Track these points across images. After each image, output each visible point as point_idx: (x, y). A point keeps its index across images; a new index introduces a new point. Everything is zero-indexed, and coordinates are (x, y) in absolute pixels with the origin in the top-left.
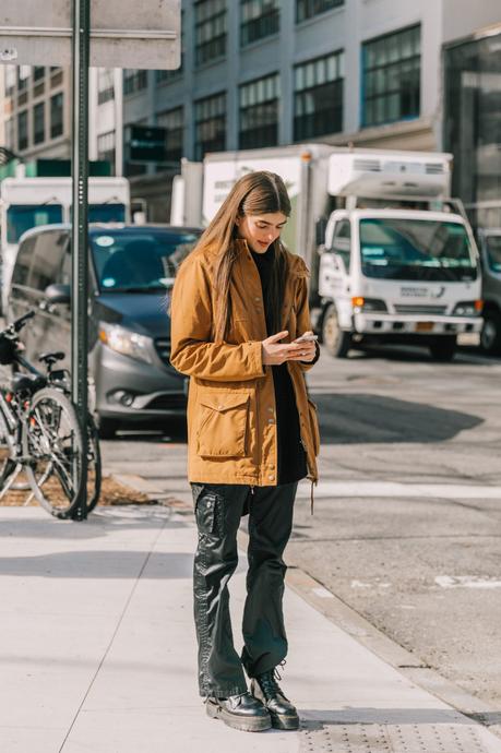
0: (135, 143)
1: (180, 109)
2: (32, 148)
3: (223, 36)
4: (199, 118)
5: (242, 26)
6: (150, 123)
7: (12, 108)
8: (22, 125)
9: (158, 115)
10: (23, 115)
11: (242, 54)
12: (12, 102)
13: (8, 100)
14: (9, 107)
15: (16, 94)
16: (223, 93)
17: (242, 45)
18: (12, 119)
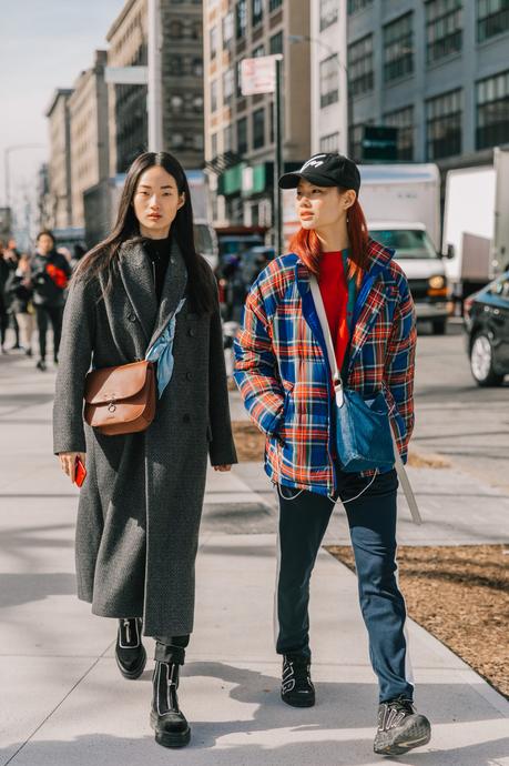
0: (367, 143)
1: (411, 107)
2: (251, 153)
3: (459, 32)
4: (430, 116)
5: (479, 22)
6: (378, 123)
7: (231, 115)
8: (241, 131)
9: (385, 116)
10: (242, 122)
11: (478, 49)
12: (230, 110)
13: (227, 108)
14: (228, 114)
15: (235, 101)
16: (458, 90)
17: (478, 40)
18: (230, 126)
